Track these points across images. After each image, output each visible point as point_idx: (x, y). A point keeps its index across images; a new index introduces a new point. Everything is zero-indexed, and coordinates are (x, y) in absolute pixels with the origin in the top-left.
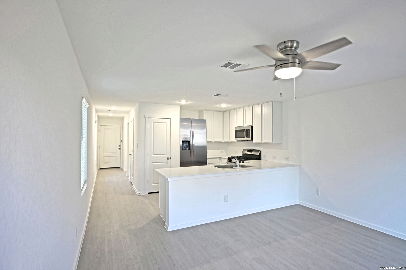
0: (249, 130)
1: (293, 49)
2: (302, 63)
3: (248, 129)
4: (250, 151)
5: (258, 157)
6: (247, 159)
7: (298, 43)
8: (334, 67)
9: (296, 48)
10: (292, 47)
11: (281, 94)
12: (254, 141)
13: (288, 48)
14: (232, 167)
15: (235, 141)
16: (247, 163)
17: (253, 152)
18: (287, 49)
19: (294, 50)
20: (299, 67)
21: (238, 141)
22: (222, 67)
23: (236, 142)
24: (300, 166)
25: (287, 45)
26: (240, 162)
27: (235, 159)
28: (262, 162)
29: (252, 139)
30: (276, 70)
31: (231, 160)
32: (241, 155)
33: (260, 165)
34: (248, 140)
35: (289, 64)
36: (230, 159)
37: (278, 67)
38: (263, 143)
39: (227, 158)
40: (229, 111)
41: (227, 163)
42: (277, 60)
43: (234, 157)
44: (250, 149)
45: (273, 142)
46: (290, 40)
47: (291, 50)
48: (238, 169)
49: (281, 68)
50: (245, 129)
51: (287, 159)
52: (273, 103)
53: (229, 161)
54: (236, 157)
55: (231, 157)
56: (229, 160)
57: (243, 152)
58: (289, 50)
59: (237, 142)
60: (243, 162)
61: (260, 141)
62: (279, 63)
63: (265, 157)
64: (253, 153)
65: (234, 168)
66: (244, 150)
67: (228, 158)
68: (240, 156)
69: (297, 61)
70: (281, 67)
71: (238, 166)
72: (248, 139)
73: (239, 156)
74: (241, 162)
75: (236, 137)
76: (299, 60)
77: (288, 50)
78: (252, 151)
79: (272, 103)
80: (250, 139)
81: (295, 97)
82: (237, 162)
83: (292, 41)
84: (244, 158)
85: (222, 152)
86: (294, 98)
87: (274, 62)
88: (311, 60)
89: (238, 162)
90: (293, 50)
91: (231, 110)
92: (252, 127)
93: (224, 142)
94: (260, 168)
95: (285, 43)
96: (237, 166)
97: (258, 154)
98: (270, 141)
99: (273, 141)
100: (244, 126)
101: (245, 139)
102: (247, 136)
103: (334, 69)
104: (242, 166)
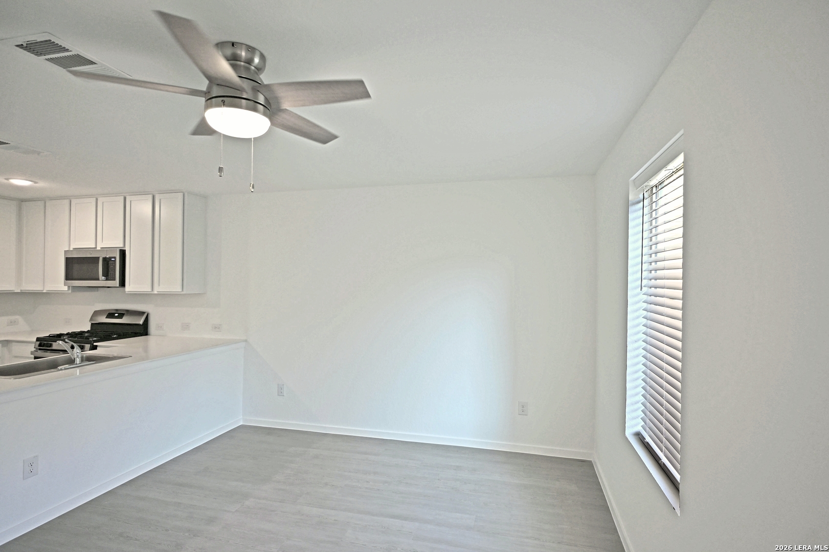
0: (115, 258)
1: (253, 68)
2: (271, 109)
3: (113, 258)
4: (116, 315)
5: (142, 330)
6: (107, 337)
7: (262, 57)
8: (325, 138)
9: (259, 69)
10: (249, 62)
11: (220, 169)
12: (128, 288)
13: (241, 61)
14: (54, 366)
15: (66, 288)
16: (105, 348)
17: (124, 318)
18: (239, 63)
19: (254, 71)
20: (265, 114)
21: (75, 289)
22: (17, 46)
23: (70, 291)
24: (246, 341)
25: (239, 52)
26: (82, 348)
27: (66, 340)
28: (152, 340)
29: (123, 283)
30: (207, 107)
31: (51, 345)
32: (87, 327)
33: (146, 349)
34: (109, 287)
35: (244, 101)
36: (45, 344)
37: (214, 99)
38: (156, 292)
39: (35, 340)
40: (43, 202)
41: (33, 356)
42: (214, 80)
43: (59, 337)
44: (117, 310)
45: (184, 289)
46: (247, 44)
47: (248, 69)
48: (78, 370)
49: (224, 105)
50: (102, 256)
51: (217, 328)
52: (186, 198)
53: (40, 349)
54: (68, 334)
55: (49, 336)
56: (40, 345)
57: (93, 318)
58: (242, 68)
59: (73, 291)
60: (95, 348)
61: (146, 288)
62: (216, 91)
63: (159, 327)
64: (124, 320)
65: (61, 370)
66: (96, 313)
67: (38, 339)
68: (84, 332)
69: (261, 99)
70: (224, 102)
71: (78, 361)
72: (110, 283)
73: (77, 329)
74: (88, 346)
75: (68, 277)
76: (266, 99)
77: (240, 66)
78: (121, 315)
79: (180, 195)
80: (117, 282)
81: (253, 185)
82: (72, 347)
83: (251, 49)
84: (95, 337)
85: (12, 323)
86: (251, 188)
87: (203, 85)
88: (287, 108)
89: (77, 350)
90: (252, 71)
91: (51, 199)
92: (123, 253)
93: (23, 294)
94: (145, 358)
95: (233, 45)
96: (71, 361)
97: (141, 322)
98: (177, 289)
99: (185, 287)
100: (96, 248)
101: (102, 282)
102: (108, 275)
103: (324, 142)
104: (90, 359)
